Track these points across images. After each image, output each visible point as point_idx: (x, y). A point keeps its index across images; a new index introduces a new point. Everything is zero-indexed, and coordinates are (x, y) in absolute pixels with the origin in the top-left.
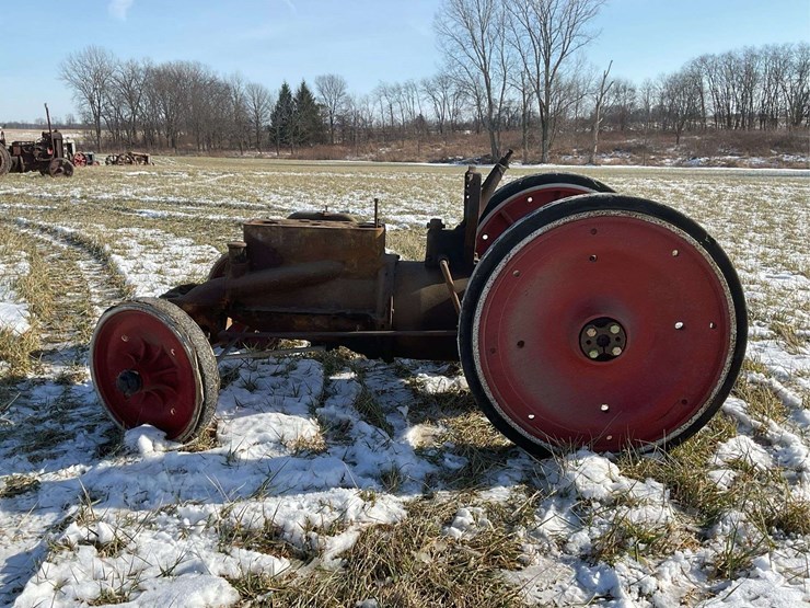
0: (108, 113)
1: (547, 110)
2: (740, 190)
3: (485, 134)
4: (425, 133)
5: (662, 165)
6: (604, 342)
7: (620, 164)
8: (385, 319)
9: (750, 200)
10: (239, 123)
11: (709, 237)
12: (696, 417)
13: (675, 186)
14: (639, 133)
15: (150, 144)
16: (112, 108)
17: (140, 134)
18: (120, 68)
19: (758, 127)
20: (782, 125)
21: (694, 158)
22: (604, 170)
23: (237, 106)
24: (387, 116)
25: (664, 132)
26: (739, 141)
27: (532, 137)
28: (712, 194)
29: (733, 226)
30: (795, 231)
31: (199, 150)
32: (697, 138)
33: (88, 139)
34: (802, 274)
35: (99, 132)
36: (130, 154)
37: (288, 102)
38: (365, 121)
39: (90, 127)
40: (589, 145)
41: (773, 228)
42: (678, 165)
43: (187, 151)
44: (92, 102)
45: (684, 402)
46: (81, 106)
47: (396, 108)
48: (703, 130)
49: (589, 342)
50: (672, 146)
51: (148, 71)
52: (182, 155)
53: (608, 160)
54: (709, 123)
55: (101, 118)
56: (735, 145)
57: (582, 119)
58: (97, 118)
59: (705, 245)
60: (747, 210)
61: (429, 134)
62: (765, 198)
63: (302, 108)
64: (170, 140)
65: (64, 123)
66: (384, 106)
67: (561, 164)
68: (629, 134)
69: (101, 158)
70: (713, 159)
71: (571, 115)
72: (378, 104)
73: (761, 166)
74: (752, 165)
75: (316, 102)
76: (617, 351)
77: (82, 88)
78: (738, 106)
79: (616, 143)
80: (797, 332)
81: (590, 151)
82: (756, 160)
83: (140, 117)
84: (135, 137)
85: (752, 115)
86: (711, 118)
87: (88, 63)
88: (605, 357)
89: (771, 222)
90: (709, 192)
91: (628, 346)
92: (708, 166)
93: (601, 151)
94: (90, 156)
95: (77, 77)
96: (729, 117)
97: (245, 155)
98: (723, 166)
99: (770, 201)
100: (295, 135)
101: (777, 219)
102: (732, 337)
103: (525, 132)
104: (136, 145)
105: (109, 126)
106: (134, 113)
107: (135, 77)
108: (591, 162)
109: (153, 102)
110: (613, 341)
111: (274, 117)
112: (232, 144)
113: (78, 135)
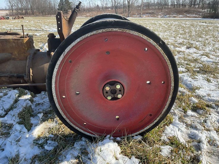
0: (15, 6)
1: (129, 3)
2: (177, 23)
3: (114, 9)
4: (99, 9)
5: (158, 17)
6: (114, 92)
7: (148, 17)
8: (28, 78)
9: (179, 26)
10: (50, 8)
11: (162, 41)
12: (156, 121)
13: (160, 22)
14: (152, 9)
15: (26, 14)
16: (16, 4)
17: (24, 11)
19: (181, 7)
20: (187, 7)
21: (166, 15)
22: (144, 19)
23: (49, 3)
24: (89, 5)
25: (159, 9)
26: (177, 11)
27: (126, 10)
28: (169, 24)
29: (174, 33)
30: (192, 34)
31: (40, 15)
32: (167, 10)
33: (10, 13)
34: (194, 48)
35: (13, 11)
36: (18, 16)
37: (62, 2)
38: (83, 6)
39: (10, 10)
40: (140, 12)
41: (186, 33)
42: (162, 17)
43: (37, 16)
44: (10, 3)
45: (151, 115)
46: (7, 4)
47: (91, 3)
48: (168, 8)
49: (107, 92)
50: (160, 12)
52: (35, 16)
53: (145, 16)
54: (169, 7)
55: (13, 7)
56: (175, 12)
57: (138, 6)
58: (12, 7)
59: (160, 45)
60: (178, 28)
61: (100, 10)
62: (183, 25)
63: (66, 3)
64: (32, 13)
65: (4, 9)
66: (88, 2)
67: (133, 17)
68: (150, 9)
69: (11, 18)
70: (170, 16)
71: (136, 5)
72: (86, 2)
73: (182, 17)
74: (180, 17)
75: (70, 2)
76: (120, 96)
78: (177, 2)
79: (147, 12)
80: (194, 69)
81: (140, 14)
82: (181, 16)
83: (24, 7)
85: (180, 5)
86: (170, 5)
88: (115, 98)
89: (185, 32)
90: (168, 23)
91: (125, 93)
92: (169, 17)
93: (143, 14)
94: (8, 17)
96: (174, 5)
97: (52, 16)
98: (173, 17)
99: (185, 26)
100: (65, 10)
101: (187, 31)
102: (172, 88)
103: (124, 9)
104: (22, 14)
105: (15, 9)
106: (22, 6)
108: (140, 17)
109: (27, 2)
110: (118, 92)
111: (59, 6)
112: (48, 13)
113: (7, 12)
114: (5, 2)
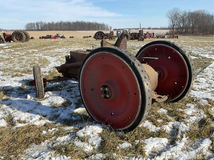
15: (186, 33)
16: (178, 23)
18: (181, 13)
31: (200, 35)
33: (170, 32)
35: (173, 30)
36: (173, 36)
39: (171, 29)
43: (197, 35)
44: (173, 22)
46: (170, 23)
51: (189, 13)
52: (194, 36)
55: (175, 26)
64: (192, 32)
77: (170, 18)
84: (183, 31)
87: (173, 12)
95: (170, 16)
105: (176, 28)
106: (184, 25)
107: (185, 15)
112: (210, 33)
113: (168, 31)
114: (168, 21)
